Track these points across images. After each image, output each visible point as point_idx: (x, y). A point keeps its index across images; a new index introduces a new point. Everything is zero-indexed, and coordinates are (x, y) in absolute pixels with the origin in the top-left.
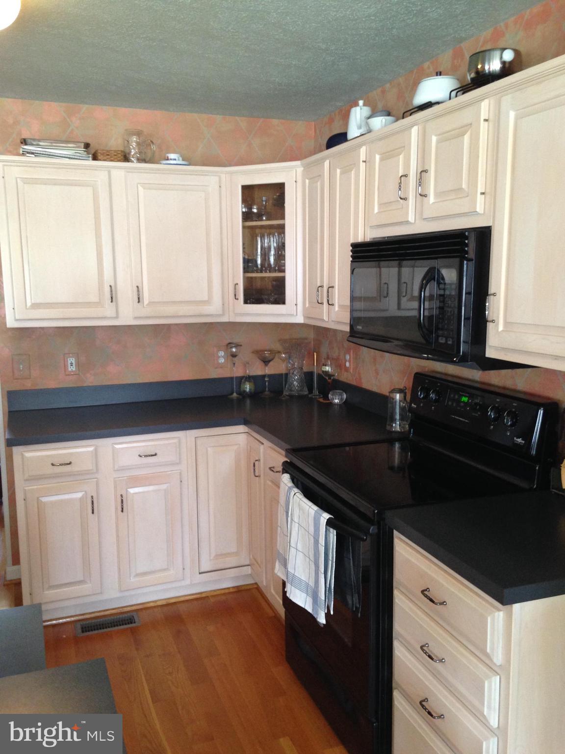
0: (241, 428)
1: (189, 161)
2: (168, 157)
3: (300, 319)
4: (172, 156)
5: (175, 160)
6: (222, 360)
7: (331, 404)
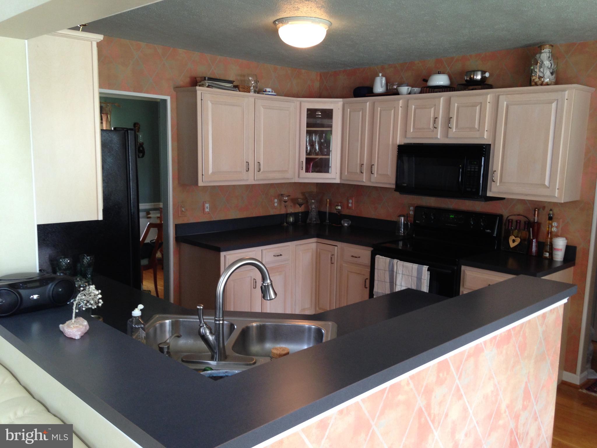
0: (314, 240)
1: (279, 94)
2: (266, 90)
3: (338, 181)
4: (268, 90)
5: (269, 92)
6: (276, 204)
7: (343, 226)
